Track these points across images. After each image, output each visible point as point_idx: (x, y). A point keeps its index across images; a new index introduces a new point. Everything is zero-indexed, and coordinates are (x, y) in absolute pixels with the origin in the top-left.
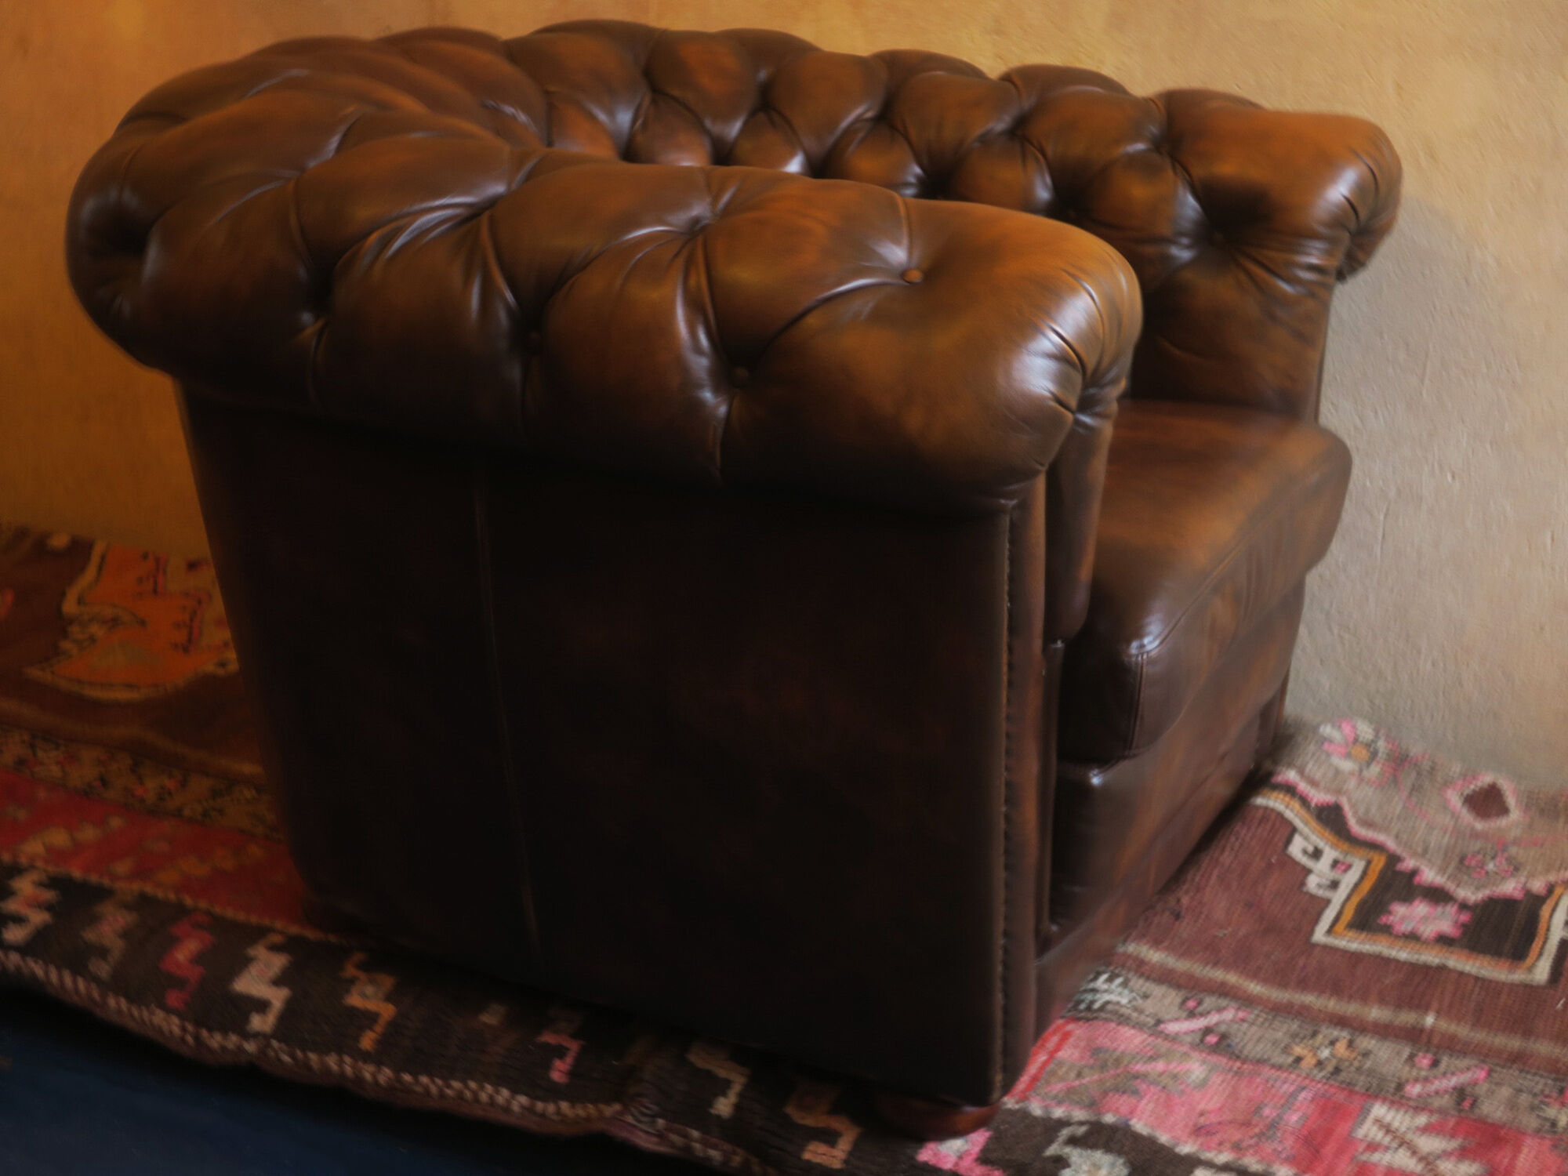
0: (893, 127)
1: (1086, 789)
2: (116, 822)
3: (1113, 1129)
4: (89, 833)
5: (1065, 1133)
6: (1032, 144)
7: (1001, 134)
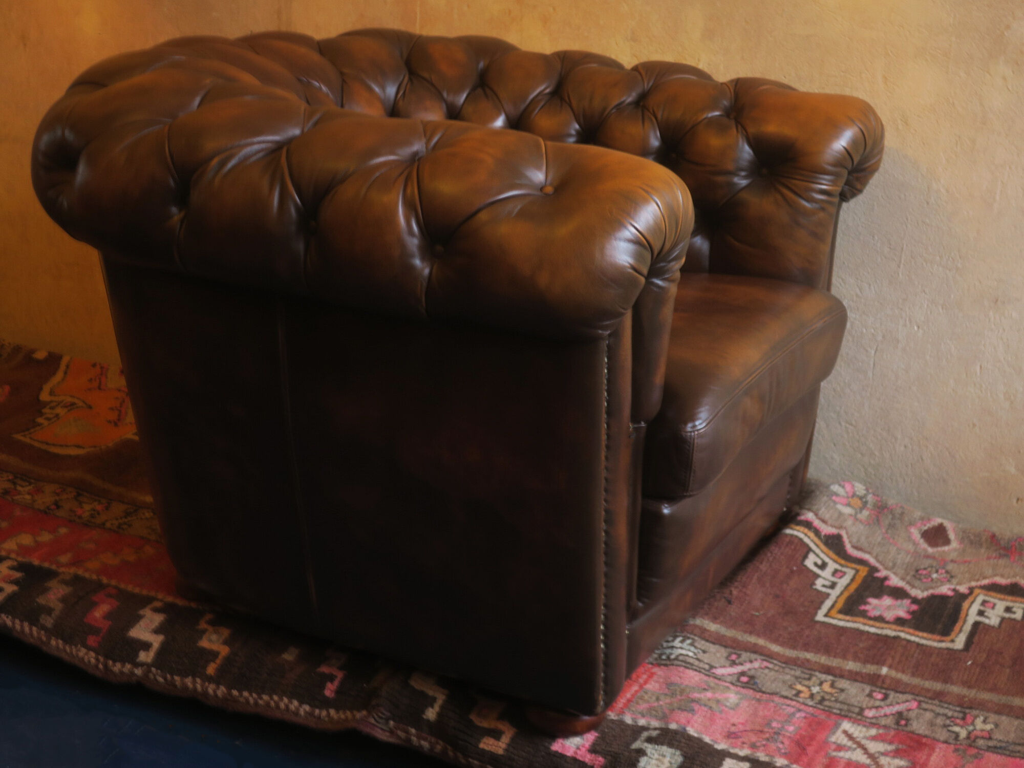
0: (562, 99)
1: (659, 516)
2: (63, 531)
3: (675, 732)
4: (46, 537)
5: (645, 734)
6: (649, 111)
7: (630, 104)
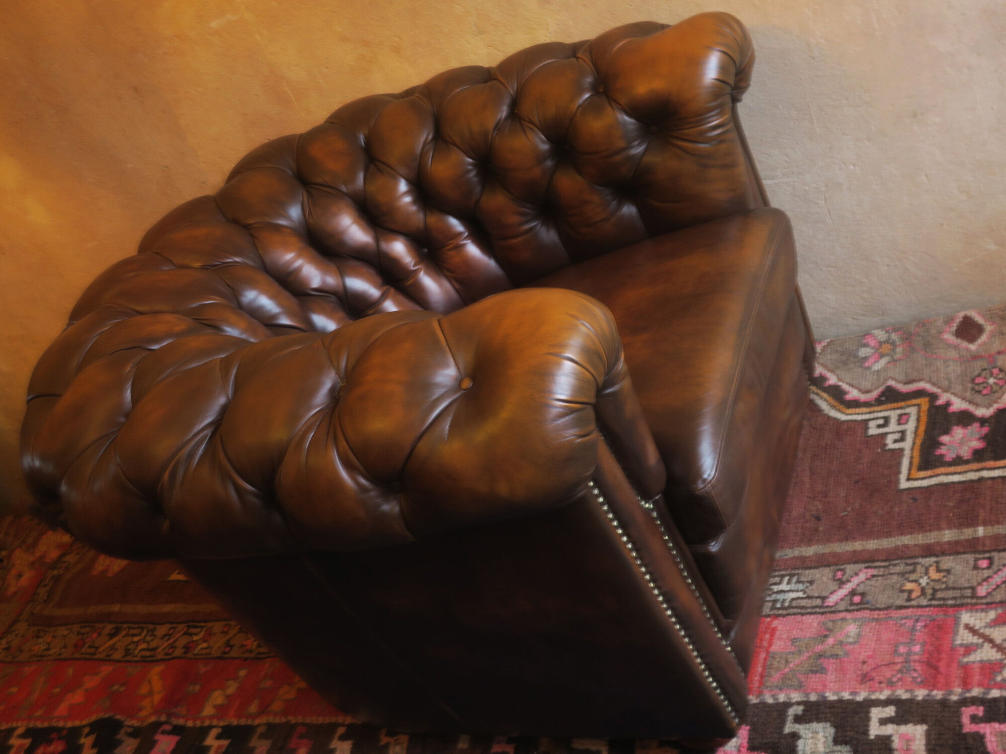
0: (445, 141)
3: (817, 704)
4: (232, 687)
5: (791, 712)
6: (525, 121)
7: (507, 118)
